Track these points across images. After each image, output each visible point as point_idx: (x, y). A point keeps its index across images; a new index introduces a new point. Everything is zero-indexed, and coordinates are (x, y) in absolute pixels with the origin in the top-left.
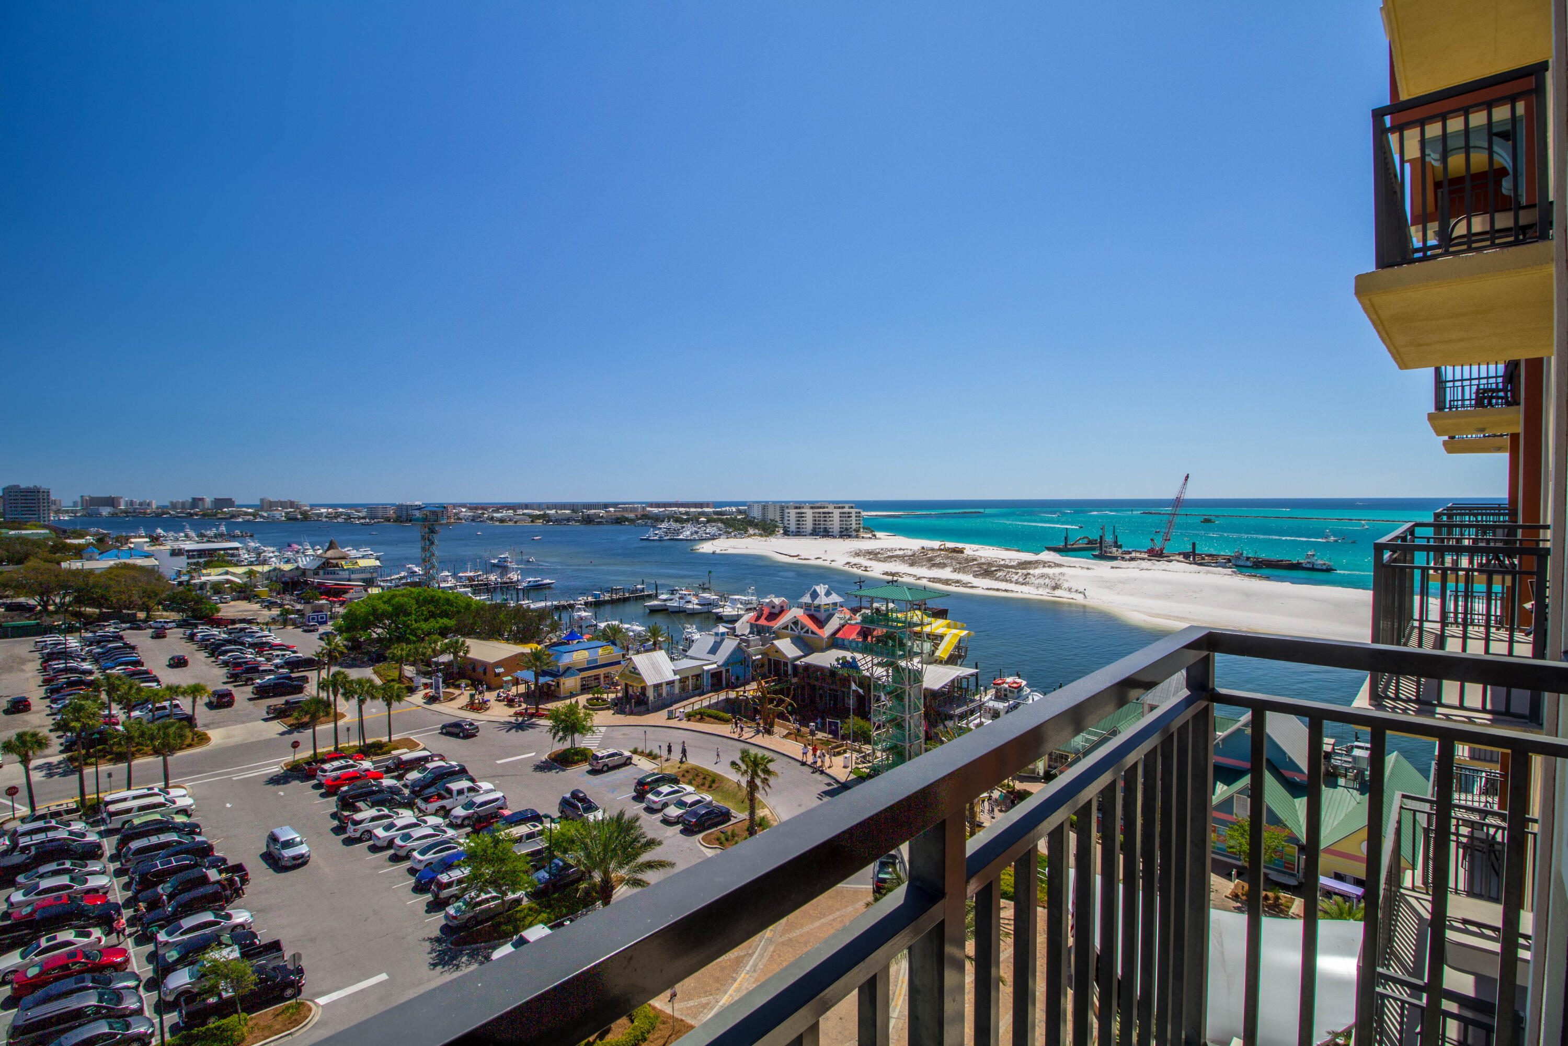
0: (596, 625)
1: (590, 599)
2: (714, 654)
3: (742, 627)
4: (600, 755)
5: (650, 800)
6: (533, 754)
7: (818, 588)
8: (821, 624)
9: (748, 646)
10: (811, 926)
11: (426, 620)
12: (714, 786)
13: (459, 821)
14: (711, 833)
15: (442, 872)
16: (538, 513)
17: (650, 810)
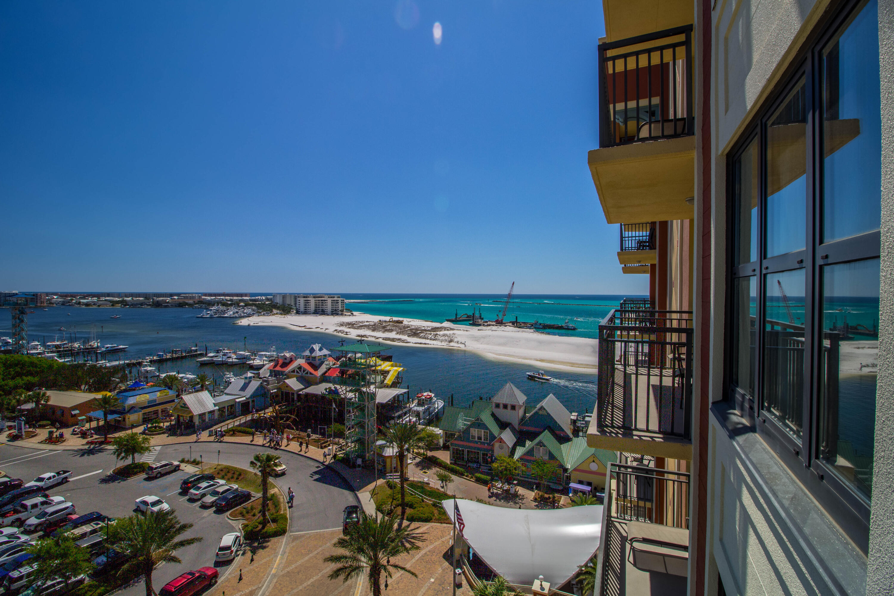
0: (159, 376)
1: (155, 358)
2: (244, 391)
3: (264, 372)
4: (154, 466)
5: (192, 493)
6: (101, 471)
7: (314, 346)
8: (316, 368)
9: (268, 384)
10: (303, 561)
11: (13, 378)
12: (240, 478)
13: (32, 528)
14: (236, 510)
15: (14, 570)
16: (117, 299)
17: (192, 500)
